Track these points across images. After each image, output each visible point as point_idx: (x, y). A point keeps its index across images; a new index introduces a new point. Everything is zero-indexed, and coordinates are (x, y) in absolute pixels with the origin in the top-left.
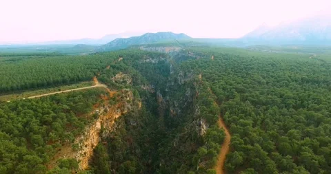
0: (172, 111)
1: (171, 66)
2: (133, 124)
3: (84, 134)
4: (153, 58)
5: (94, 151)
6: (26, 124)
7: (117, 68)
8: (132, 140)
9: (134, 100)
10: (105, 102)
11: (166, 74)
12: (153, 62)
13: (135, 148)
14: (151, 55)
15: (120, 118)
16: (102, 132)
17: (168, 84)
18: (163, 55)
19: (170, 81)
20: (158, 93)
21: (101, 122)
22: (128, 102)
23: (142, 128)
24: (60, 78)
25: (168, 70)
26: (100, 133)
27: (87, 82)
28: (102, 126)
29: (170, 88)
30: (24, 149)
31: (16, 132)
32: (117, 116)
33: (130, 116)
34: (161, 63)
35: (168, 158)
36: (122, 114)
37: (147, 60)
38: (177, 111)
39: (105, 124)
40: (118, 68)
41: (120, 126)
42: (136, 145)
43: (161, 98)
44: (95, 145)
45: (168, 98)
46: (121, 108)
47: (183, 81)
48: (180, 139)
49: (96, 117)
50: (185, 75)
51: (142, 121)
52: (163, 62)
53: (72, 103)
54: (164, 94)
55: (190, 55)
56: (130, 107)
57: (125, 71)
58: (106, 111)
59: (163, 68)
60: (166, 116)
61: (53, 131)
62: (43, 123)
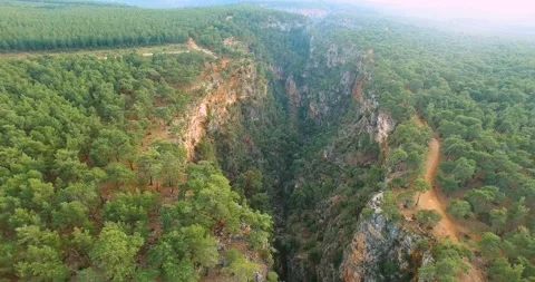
0: (312, 108)
1: (312, 39)
2: (254, 118)
3: (184, 116)
4: (283, 22)
5: (196, 149)
6: (93, 90)
7: (225, 30)
8: (252, 143)
9: (257, 80)
10: (214, 75)
11: (302, 50)
12: (283, 28)
13: (256, 156)
14: (280, 17)
15: (235, 104)
16: (208, 121)
17: (308, 66)
18: (300, 18)
19: (312, 61)
20: (290, 80)
21: (207, 106)
22: (249, 81)
23: (268, 127)
24: (133, 35)
25: (306, 45)
26: (205, 124)
27: (178, 45)
28: (209, 113)
29: (312, 71)
30: (96, 121)
31: (80, 98)
32: (231, 102)
33: (250, 104)
34: (295, 32)
35: (311, 176)
36: (238, 99)
37: (273, 25)
38: (322, 109)
39: (213, 110)
40: (227, 30)
41: (234, 118)
42: (259, 151)
43: (293, 88)
44: (197, 141)
45: (305, 88)
46: (238, 88)
47: (334, 61)
48: (337, 147)
49: (201, 93)
50: (340, 52)
51: (268, 116)
52: (300, 30)
53: (161, 68)
54: (300, 81)
55: (344, 24)
56: (250, 90)
57: (239, 36)
58: (215, 87)
59: (298, 41)
60: (301, 117)
61: (138, 101)
62: (120, 90)
